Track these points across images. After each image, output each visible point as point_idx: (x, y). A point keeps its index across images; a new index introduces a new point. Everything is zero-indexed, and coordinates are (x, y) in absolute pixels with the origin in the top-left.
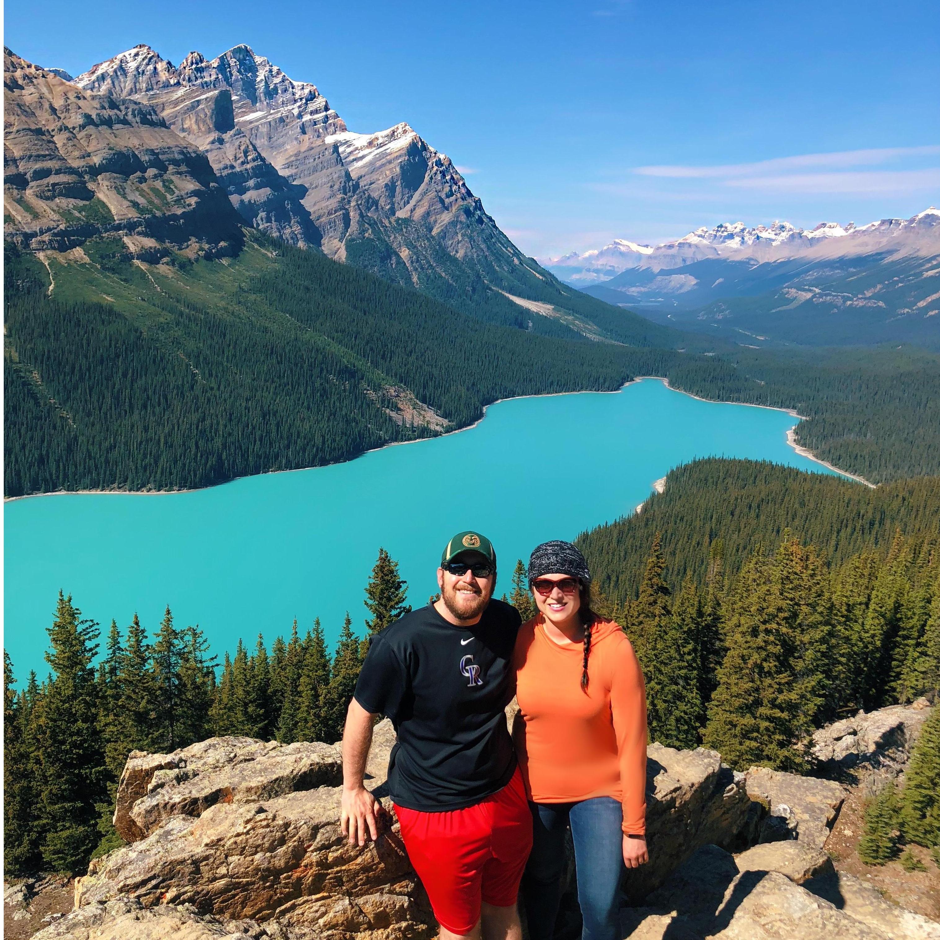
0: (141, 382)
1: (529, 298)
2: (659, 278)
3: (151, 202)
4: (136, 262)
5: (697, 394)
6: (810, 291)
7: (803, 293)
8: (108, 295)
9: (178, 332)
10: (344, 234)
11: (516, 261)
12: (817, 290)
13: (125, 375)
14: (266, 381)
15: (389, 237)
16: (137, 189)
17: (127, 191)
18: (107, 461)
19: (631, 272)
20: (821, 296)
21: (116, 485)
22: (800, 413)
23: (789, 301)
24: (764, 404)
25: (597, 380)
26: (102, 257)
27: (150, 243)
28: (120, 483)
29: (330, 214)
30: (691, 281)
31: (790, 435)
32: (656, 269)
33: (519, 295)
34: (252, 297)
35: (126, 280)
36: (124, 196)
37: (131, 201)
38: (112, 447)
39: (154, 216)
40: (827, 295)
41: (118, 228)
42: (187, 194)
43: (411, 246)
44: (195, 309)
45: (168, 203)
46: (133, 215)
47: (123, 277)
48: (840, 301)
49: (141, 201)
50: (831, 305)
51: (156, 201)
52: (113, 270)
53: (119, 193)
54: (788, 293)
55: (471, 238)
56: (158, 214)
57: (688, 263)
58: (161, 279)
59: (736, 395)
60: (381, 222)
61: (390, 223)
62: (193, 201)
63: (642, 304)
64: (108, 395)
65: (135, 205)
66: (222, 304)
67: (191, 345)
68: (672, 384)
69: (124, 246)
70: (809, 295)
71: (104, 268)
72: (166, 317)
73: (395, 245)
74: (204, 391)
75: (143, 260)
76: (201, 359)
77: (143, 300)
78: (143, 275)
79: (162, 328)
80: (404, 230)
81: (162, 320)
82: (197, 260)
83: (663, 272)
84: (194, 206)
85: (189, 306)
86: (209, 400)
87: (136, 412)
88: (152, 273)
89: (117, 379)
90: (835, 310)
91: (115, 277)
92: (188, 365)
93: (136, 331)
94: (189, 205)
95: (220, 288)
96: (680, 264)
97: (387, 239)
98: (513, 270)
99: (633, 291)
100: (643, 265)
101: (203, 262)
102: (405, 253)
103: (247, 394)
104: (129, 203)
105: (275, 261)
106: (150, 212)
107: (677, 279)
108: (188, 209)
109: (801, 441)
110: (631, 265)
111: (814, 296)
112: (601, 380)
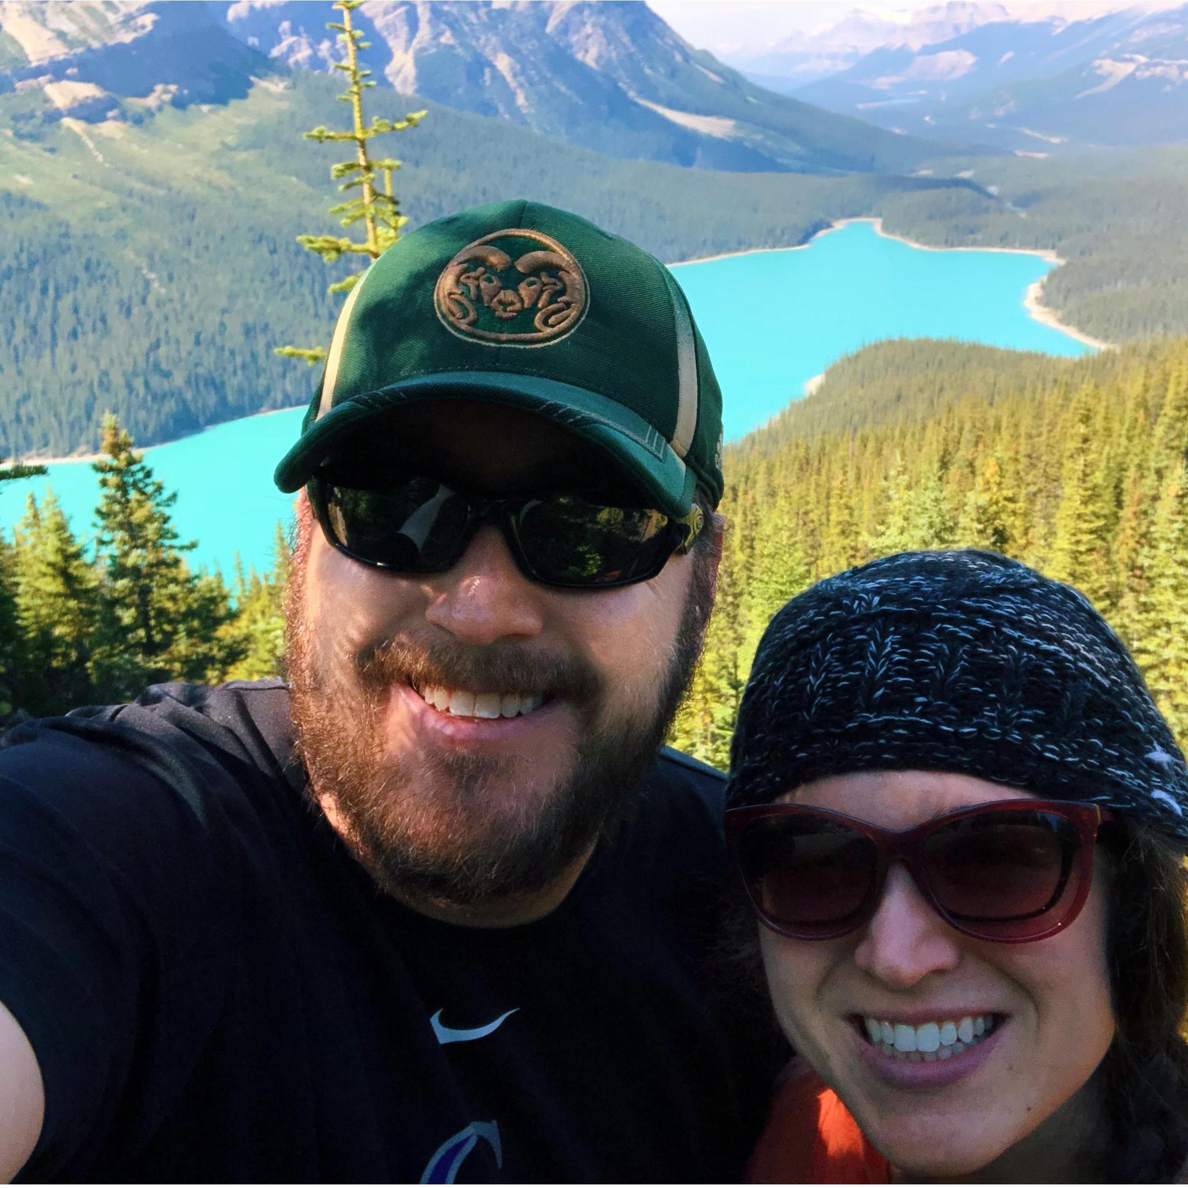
0: (67, 301)
1: (697, 112)
2: (919, 59)
3: (84, 29)
4: (67, 122)
5: (917, 240)
6: (1132, 60)
7: (1121, 65)
8: (23, 174)
9: (125, 221)
10: (410, 40)
11: (679, 58)
12: (1142, 59)
13: (44, 291)
14: (252, 280)
15: (478, 39)
16: (63, 10)
17: (49, 15)
18: (18, 419)
19: (879, 53)
20: (1148, 66)
21: (34, 452)
22: (1060, 254)
23: (1101, 79)
24: (1012, 246)
25: (771, 232)
26: (16, 118)
27: (87, 91)
28: (38, 449)
29: (386, 13)
30: (968, 59)
31: (1034, 290)
32: (916, 45)
33: (683, 108)
34: (242, 156)
35: (52, 150)
36: (44, 24)
37: (54, 31)
38: (26, 398)
39: (90, 50)
40: (1156, 65)
41: (38, 72)
42: (138, 10)
43: (512, 51)
44: (153, 183)
45: (111, 28)
46: (59, 51)
47: (48, 146)
48: (1173, 72)
49: (70, 28)
50: (1163, 80)
51: (92, 25)
52: (33, 137)
53: (35, 19)
54: (1100, 67)
55: (605, 28)
56: (95, 45)
57: (963, 31)
58: (103, 143)
59: (971, 237)
60: (465, 18)
61: (478, 17)
62: (148, 20)
63: (895, 102)
64: (19, 322)
65: (61, 35)
66: (196, 171)
67: (143, 237)
68: (886, 228)
69: (47, 100)
70: (1129, 68)
71: (19, 136)
72: (107, 200)
73: (488, 52)
74: (159, 304)
75: (78, 118)
76: (157, 258)
77: (75, 177)
78: (77, 140)
79: (100, 216)
80: (501, 26)
81: (101, 204)
82: (160, 109)
83: (927, 50)
84: (149, 27)
85: (143, 179)
86: (166, 318)
87: (61, 343)
88: (91, 136)
89: (34, 298)
90: (1168, 88)
91: (36, 147)
92: (139, 269)
93: (60, 225)
94: (143, 27)
95: (195, 147)
96: (950, 35)
97: (474, 43)
98: (673, 73)
99: (883, 83)
100: (897, 42)
101: (169, 109)
102: (503, 63)
103: (223, 302)
104: (49, 34)
105: (280, 97)
106: (83, 43)
107: (947, 58)
108: (140, 33)
109: (1046, 301)
110: (880, 43)
111: (1137, 69)
112: (778, 232)
